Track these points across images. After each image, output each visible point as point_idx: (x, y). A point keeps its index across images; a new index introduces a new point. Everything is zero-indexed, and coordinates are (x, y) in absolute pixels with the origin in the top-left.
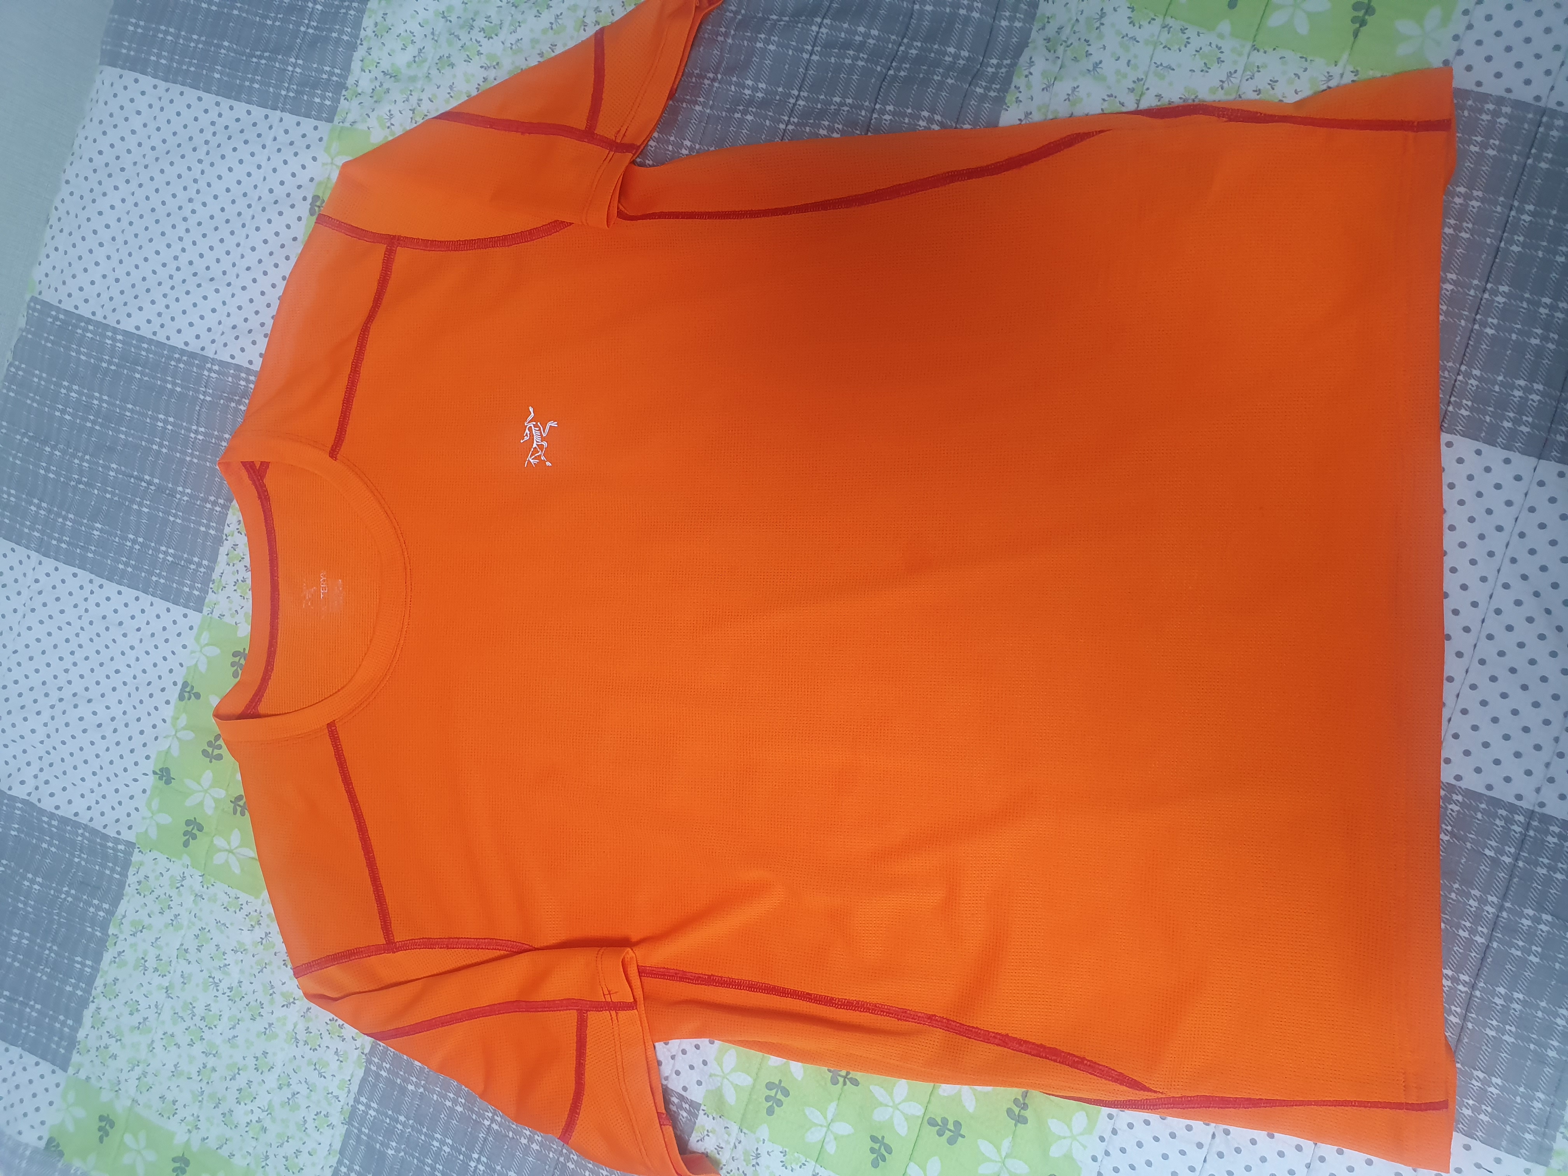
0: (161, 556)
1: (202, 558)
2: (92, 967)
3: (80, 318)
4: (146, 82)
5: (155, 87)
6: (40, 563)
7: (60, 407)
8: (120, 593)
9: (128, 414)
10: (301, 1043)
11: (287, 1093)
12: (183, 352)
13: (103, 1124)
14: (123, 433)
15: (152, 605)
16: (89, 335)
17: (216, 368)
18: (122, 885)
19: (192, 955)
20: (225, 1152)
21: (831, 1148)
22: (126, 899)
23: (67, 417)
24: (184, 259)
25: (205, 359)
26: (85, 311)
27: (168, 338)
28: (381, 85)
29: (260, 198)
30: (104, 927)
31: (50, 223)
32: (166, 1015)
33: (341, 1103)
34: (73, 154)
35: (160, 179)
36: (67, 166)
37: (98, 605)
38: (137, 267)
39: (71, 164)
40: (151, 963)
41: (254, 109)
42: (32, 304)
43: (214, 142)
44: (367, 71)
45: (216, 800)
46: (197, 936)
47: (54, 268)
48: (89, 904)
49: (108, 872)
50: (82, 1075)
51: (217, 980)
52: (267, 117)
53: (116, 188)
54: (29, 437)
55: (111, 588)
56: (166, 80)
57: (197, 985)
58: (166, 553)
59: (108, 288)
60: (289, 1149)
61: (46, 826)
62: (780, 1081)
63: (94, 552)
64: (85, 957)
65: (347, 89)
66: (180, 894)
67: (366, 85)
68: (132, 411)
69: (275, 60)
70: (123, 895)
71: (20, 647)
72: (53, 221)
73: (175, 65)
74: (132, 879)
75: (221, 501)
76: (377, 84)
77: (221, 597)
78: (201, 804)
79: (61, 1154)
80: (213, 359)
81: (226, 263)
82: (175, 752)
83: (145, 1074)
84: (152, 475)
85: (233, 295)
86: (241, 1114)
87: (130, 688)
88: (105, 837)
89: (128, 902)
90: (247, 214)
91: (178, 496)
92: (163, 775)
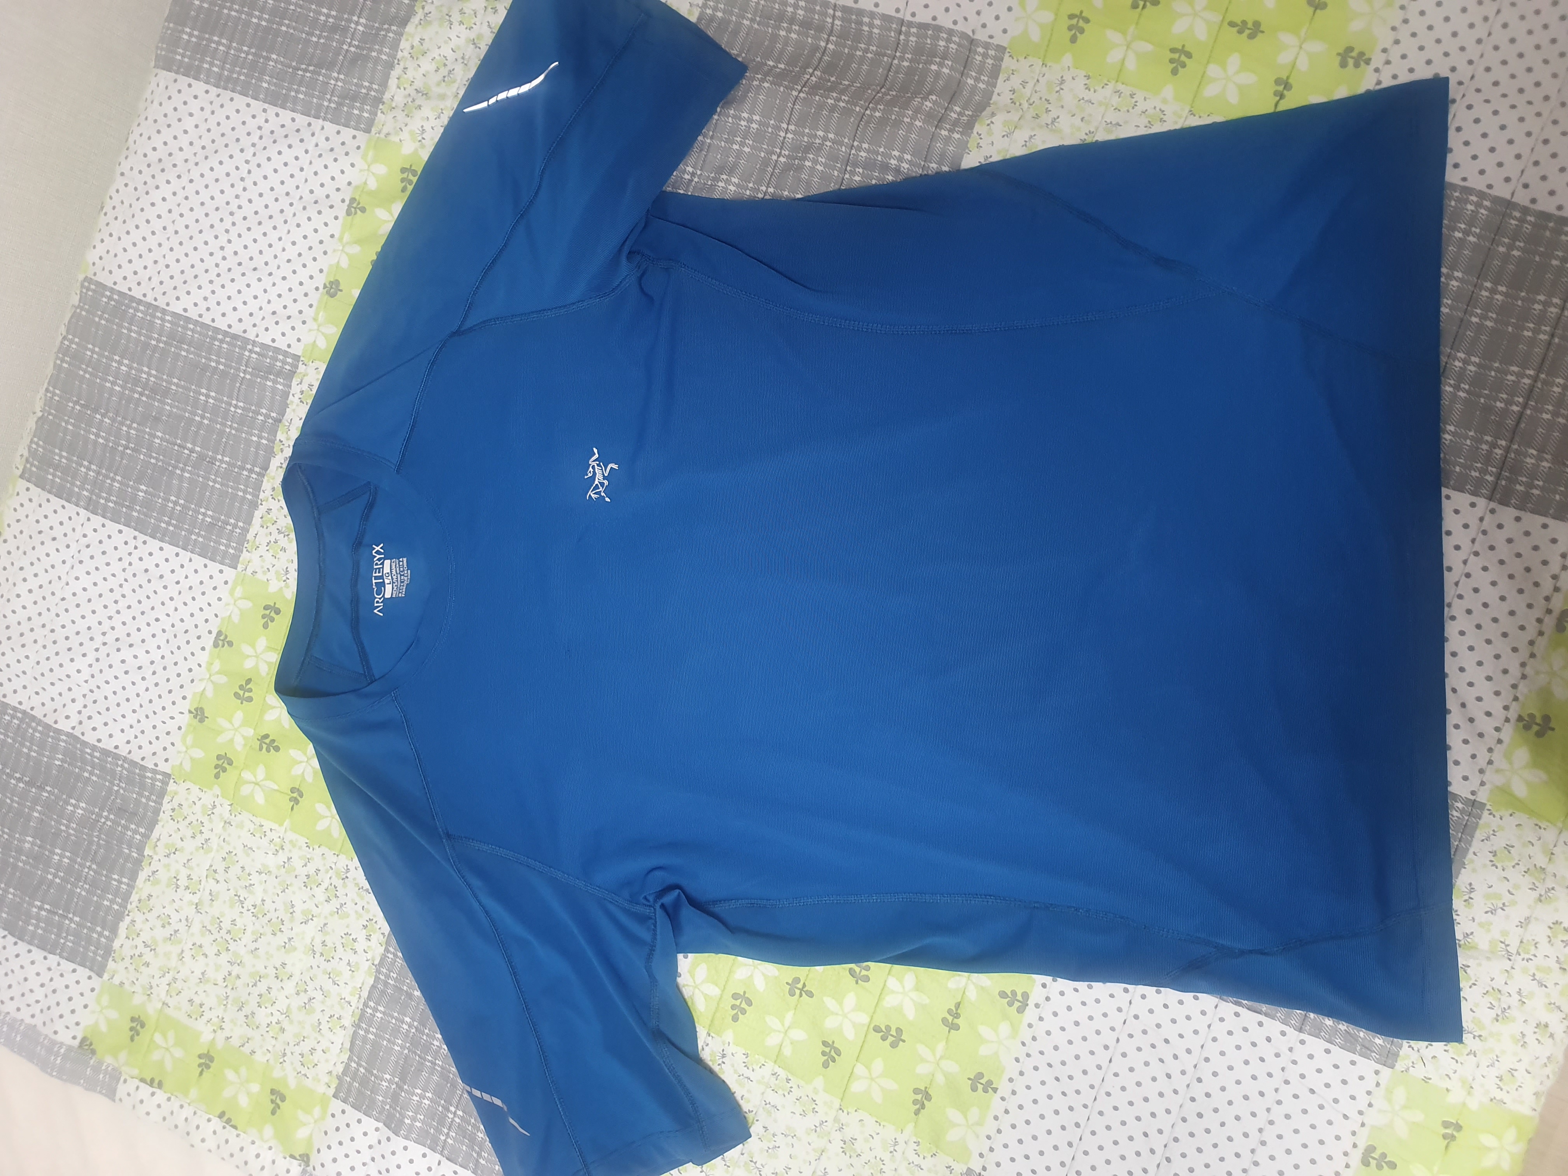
0: (200, 517)
1: (237, 520)
2: (128, 885)
3: (132, 299)
4: (199, 87)
5: (207, 92)
6: (89, 519)
7: (111, 379)
8: (161, 549)
9: (174, 387)
10: (317, 955)
11: (304, 998)
12: (226, 334)
13: (134, 1025)
14: (168, 404)
15: (191, 560)
16: (140, 314)
17: (257, 349)
18: (157, 812)
19: (220, 877)
20: (247, 1049)
21: (787, 1051)
22: (160, 824)
23: (117, 388)
24: (229, 250)
25: (246, 341)
26: (137, 293)
27: (213, 320)
28: (414, 100)
29: (301, 198)
30: (141, 849)
31: (104, 211)
32: (196, 928)
33: (353, 1008)
34: (127, 149)
35: (210, 177)
36: (122, 159)
37: (141, 559)
38: (187, 255)
39: (126, 158)
40: (183, 882)
41: (298, 117)
42: (86, 284)
43: (260, 144)
44: (402, 88)
45: (244, 737)
46: (224, 859)
47: (108, 252)
48: (126, 828)
49: (144, 800)
50: (116, 981)
51: (242, 898)
52: (309, 124)
53: (168, 182)
54: (82, 406)
55: (154, 544)
56: (217, 86)
57: (225, 902)
58: (204, 514)
59: (159, 273)
60: (305, 1047)
61: (89, 757)
62: (745, 993)
63: (139, 512)
64: (122, 875)
65: (383, 103)
66: (211, 821)
67: (399, 100)
68: (177, 385)
69: (319, 74)
70: (158, 820)
71: (68, 596)
72: (108, 208)
73: (226, 73)
74: (166, 806)
75: (257, 469)
76: (410, 100)
77: (255, 556)
78: (232, 741)
79: (93, 1052)
80: (254, 341)
81: (268, 255)
82: (209, 693)
83: (175, 980)
84: (194, 444)
85: (274, 284)
86: (262, 1016)
87: (169, 635)
88: (144, 768)
89: (163, 826)
90: (289, 211)
91: (218, 464)
92: (197, 714)
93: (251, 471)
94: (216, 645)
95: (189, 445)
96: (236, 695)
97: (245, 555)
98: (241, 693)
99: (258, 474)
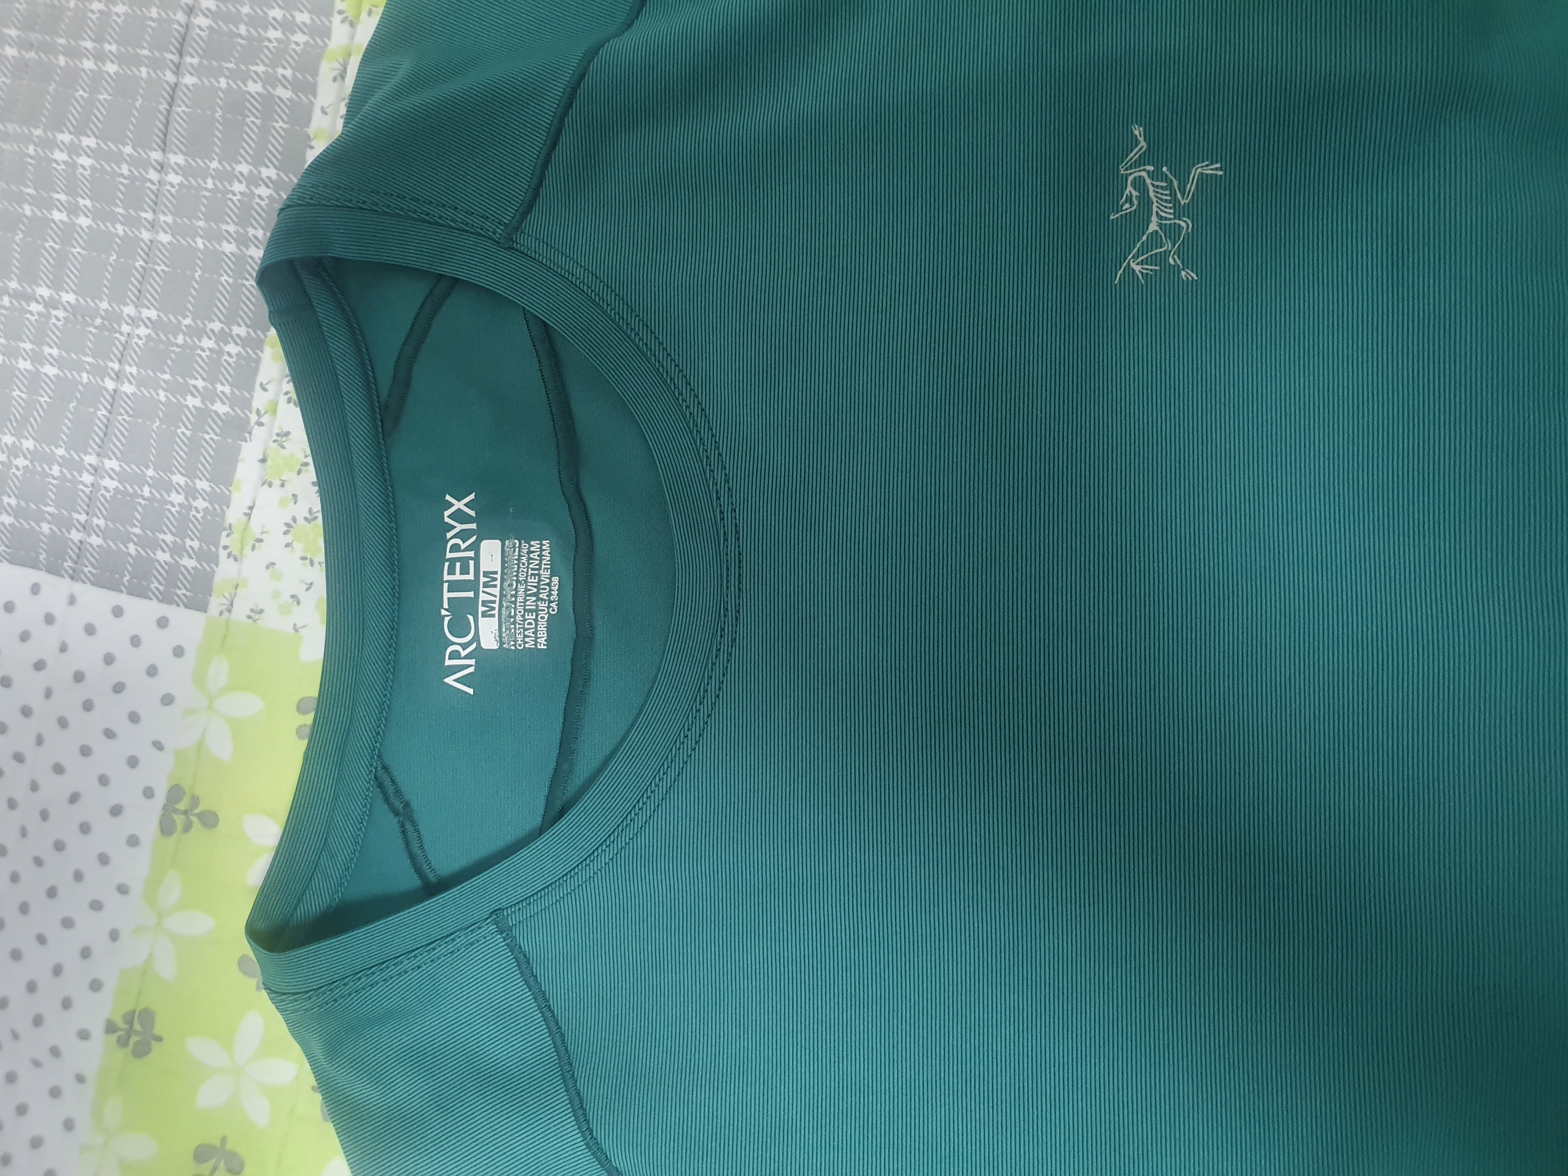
1: (195, 476)
15: (72, 601)
77: (253, 562)
91: (126, 328)
92: (130, 1031)
93: (223, 337)
94: (166, 828)
95: (43, 291)
97: (225, 570)
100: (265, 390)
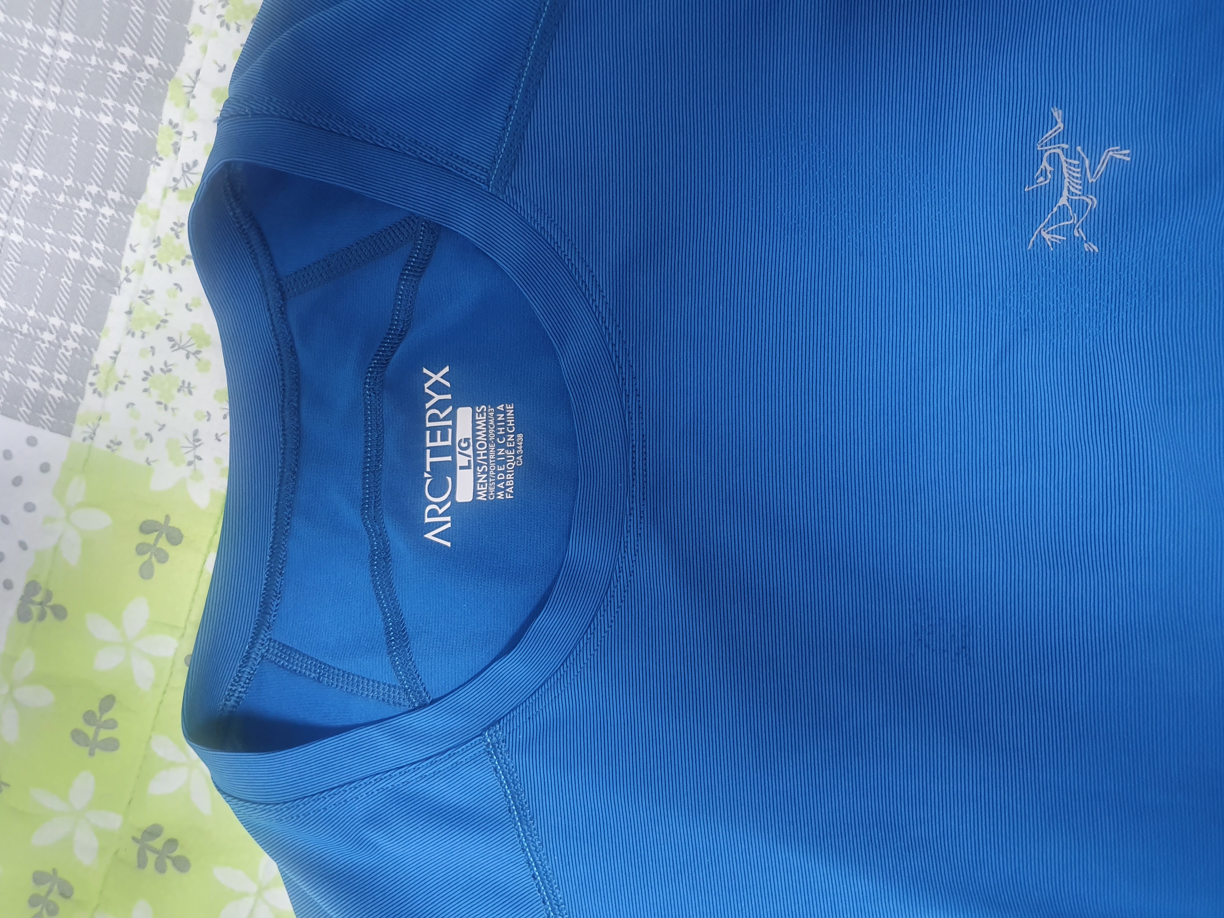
93: (99, 200)
94: (24, 616)
96: (77, 736)
97: (90, 403)
98: (90, 731)
99: (119, 206)
100: (134, 251)
